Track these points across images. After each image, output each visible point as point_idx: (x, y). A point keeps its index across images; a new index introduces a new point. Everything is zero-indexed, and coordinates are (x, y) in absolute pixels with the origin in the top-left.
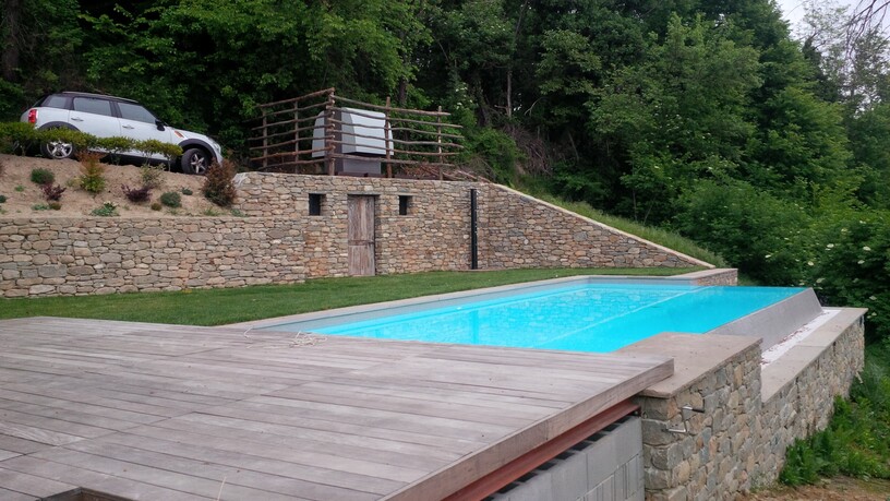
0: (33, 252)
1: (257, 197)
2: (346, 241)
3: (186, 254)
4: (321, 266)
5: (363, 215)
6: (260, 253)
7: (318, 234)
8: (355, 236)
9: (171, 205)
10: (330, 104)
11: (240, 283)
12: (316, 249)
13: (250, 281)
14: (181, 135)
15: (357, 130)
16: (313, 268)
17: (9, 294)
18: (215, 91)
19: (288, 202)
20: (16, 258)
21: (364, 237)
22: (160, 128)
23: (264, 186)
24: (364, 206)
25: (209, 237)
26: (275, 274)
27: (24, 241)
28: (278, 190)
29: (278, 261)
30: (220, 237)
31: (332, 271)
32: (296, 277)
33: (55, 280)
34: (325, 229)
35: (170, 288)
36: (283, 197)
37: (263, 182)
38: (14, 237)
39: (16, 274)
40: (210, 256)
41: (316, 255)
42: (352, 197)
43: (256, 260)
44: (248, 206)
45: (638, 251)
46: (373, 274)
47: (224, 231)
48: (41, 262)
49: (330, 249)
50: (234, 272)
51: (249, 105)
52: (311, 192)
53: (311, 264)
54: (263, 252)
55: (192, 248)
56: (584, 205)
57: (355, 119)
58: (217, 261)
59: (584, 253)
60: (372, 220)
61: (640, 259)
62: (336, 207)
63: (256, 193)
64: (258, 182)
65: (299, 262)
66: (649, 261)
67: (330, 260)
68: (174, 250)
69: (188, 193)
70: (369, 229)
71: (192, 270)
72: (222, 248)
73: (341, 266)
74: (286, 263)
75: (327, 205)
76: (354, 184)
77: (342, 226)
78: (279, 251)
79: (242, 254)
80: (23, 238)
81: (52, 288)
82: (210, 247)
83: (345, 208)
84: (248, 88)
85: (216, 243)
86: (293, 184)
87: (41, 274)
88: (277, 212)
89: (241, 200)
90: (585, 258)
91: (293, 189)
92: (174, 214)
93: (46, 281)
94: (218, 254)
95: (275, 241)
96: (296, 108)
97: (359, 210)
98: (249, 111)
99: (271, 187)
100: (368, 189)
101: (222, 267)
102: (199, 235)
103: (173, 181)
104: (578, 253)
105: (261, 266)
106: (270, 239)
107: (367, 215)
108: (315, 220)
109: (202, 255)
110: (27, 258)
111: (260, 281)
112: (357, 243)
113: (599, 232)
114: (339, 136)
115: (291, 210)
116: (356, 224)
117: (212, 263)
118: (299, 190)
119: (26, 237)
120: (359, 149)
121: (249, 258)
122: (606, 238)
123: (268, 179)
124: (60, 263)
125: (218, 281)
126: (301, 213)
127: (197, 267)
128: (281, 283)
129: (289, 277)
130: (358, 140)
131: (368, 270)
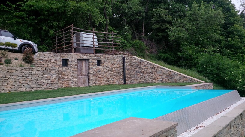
1: (42, 60)
2: (77, 75)
3: (10, 80)
4: (67, 83)
5: (84, 66)
6: (39, 79)
7: (66, 72)
8: (81, 73)
9: (7, 63)
10: (72, 30)
11: (31, 89)
12: (65, 78)
13: (35, 89)
14: (21, 41)
15: (84, 39)
16: (64, 84)
18: (41, 28)
19: (54, 62)
21: (84, 74)
22: (15, 39)
23: (45, 57)
24: (84, 63)
25: (19, 74)
26: (44, 86)
28: (50, 58)
29: (46, 82)
30: (23, 74)
31: (71, 85)
32: (53, 87)
34: (68, 71)
35: (3, 92)
36: (52, 60)
37: (44, 55)
40: (19, 80)
41: (65, 80)
42: (79, 60)
43: (37, 82)
44: (38, 63)
45: (178, 77)
46: (88, 86)
47: (25, 72)
49: (70, 78)
50: (29, 86)
51: (52, 32)
52: (63, 59)
53: (63, 83)
54: (40, 79)
55: (12, 78)
56: (160, 62)
57: (84, 35)
58: (22, 82)
59: (160, 78)
60: (87, 68)
61: (179, 80)
62: (73, 64)
63: (42, 59)
64: (42, 55)
65: (54, 82)
66: (182, 81)
67: (70, 81)
68: (5, 78)
69: (16, 59)
70: (86, 71)
71: (12, 85)
72: (24, 78)
73: (74, 83)
74: (49, 82)
75: (69, 63)
76: (79, 56)
77: (75, 70)
78: (47, 79)
79: (32, 80)
82: (19, 77)
83: (76, 64)
84: (52, 27)
85: (22, 76)
86: (56, 56)
88: (50, 65)
89: (35, 61)
90: (161, 80)
91: (56, 58)
92: (7, 66)
94: (23, 80)
95: (45, 75)
96: (64, 32)
97: (82, 65)
98: (51, 34)
99: (48, 57)
100: (85, 57)
101: (24, 84)
102: (15, 73)
103: (12, 55)
104: (158, 78)
105: (39, 84)
106: (43, 74)
107: (85, 66)
108: (64, 68)
109: (16, 80)
111: (39, 89)
112: (81, 75)
113: (165, 71)
114: (79, 41)
115: (55, 64)
116: (81, 69)
117: (20, 83)
118: (58, 58)
120: (85, 45)
121: (35, 81)
122: (167, 73)
123: (46, 54)
125: (23, 89)
126: (59, 65)
127: (14, 84)
128: (47, 89)
129: (50, 87)
130: (85, 42)
131: (86, 84)
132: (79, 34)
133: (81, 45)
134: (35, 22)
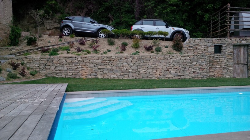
0: (112, 66)
1: (192, 47)
2: (232, 63)
3: (159, 67)
4: (220, 73)
5: (242, 53)
6: (187, 67)
7: (218, 60)
8: (238, 61)
9: (158, 51)
10: (228, 10)
11: (179, 77)
12: (217, 66)
13: (183, 77)
14: (173, 29)
15: (244, 19)
16: (215, 74)
17: (105, 77)
18: (196, 14)
19: (205, 49)
20: (107, 67)
21: (242, 62)
22: (167, 27)
23: (195, 43)
24: (242, 49)
25: (167, 61)
26: (193, 75)
27: (109, 62)
28: (200, 44)
29: (195, 70)
30: (171, 61)
31: (225, 75)
32: (202, 76)
33: (117, 74)
34: (221, 59)
35: (153, 78)
36: (202, 47)
37: (194, 42)
38: (106, 61)
39: (107, 72)
40: (168, 68)
41: (217, 69)
42: (235, 46)
43: (185, 70)
44: (188, 51)
46: (247, 77)
47: (173, 59)
48: (114, 69)
49: (223, 67)
50: (176, 74)
51: (207, 16)
52: (216, 44)
53: (215, 72)
54: (188, 67)
55: (161, 65)
57: (244, 15)
58: (170, 70)
60: (247, 55)
62: (227, 50)
63: (191, 46)
64: (192, 42)
65: (204, 71)
67: (223, 71)
68: (155, 66)
69: (167, 47)
70: (244, 58)
71: (161, 72)
72: (172, 65)
73: (229, 73)
74: (198, 71)
75: (223, 50)
76: (236, 40)
77: (230, 57)
78: (195, 67)
79: (180, 67)
80: (109, 61)
81: (117, 76)
82: (167, 65)
83: (232, 50)
84: (207, 11)
85: (170, 63)
86: (207, 42)
87: (114, 72)
88: (200, 52)
89: (185, 49)
91: (207, 44)
92: (157, 54)
93: (115, 74)
94: (171, 67)
95: (193, 63)
96: (219, 14)
97: (240, 51)
98: (206, 19)
99: (198, 43)
100: (244, 42)
101: (171, 72)
102: (164, 61)
103: (163, 44)
105: (187, 72)
106: (191, 62)
107: (244, 53)
108: (217, 55)
109: (165, 68)
110: (110, 67)
111: (186, 77)
112: (238, 64)
114: (238, 23)
115: (206, 51)
116: (238, 57)
117: (168, 70)
118: (210, 44)
119: (110, 61)
120: (245, 27)
121: (183, 69)
123: (196, 41)
124: (119, 69)
125: (170, 77)
126: (211, 52)
127: (162, 71)
128: (195, 78)
129: (199, 76)
130: (245, 23)
131: (244, 76)
132: (238, 14)
133: (241, 27)
134: (189, 8)
